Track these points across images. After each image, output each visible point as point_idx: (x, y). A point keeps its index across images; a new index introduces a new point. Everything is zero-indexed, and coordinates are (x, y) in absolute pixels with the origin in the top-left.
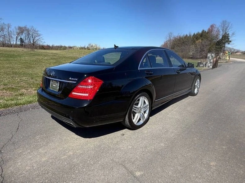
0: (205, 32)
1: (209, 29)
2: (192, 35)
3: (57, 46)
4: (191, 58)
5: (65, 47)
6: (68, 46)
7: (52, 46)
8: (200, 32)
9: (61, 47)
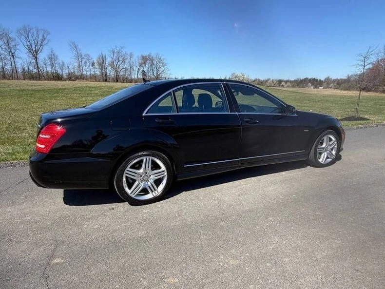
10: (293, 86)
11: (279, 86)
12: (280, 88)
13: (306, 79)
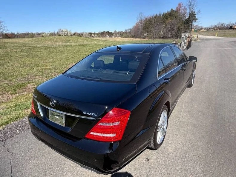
0: (174, 11)
1: (177, 8)
2: (162, 14)
3: (22, 33)
4: (163, 38)
5: (32, 34)
6: (35, 33)
7: (17, 33)
8: (169, 11)
9: (28, 34)
10: (99, 37)
11: (91, 36)
12: (91, 38)
13: (104, 32)
